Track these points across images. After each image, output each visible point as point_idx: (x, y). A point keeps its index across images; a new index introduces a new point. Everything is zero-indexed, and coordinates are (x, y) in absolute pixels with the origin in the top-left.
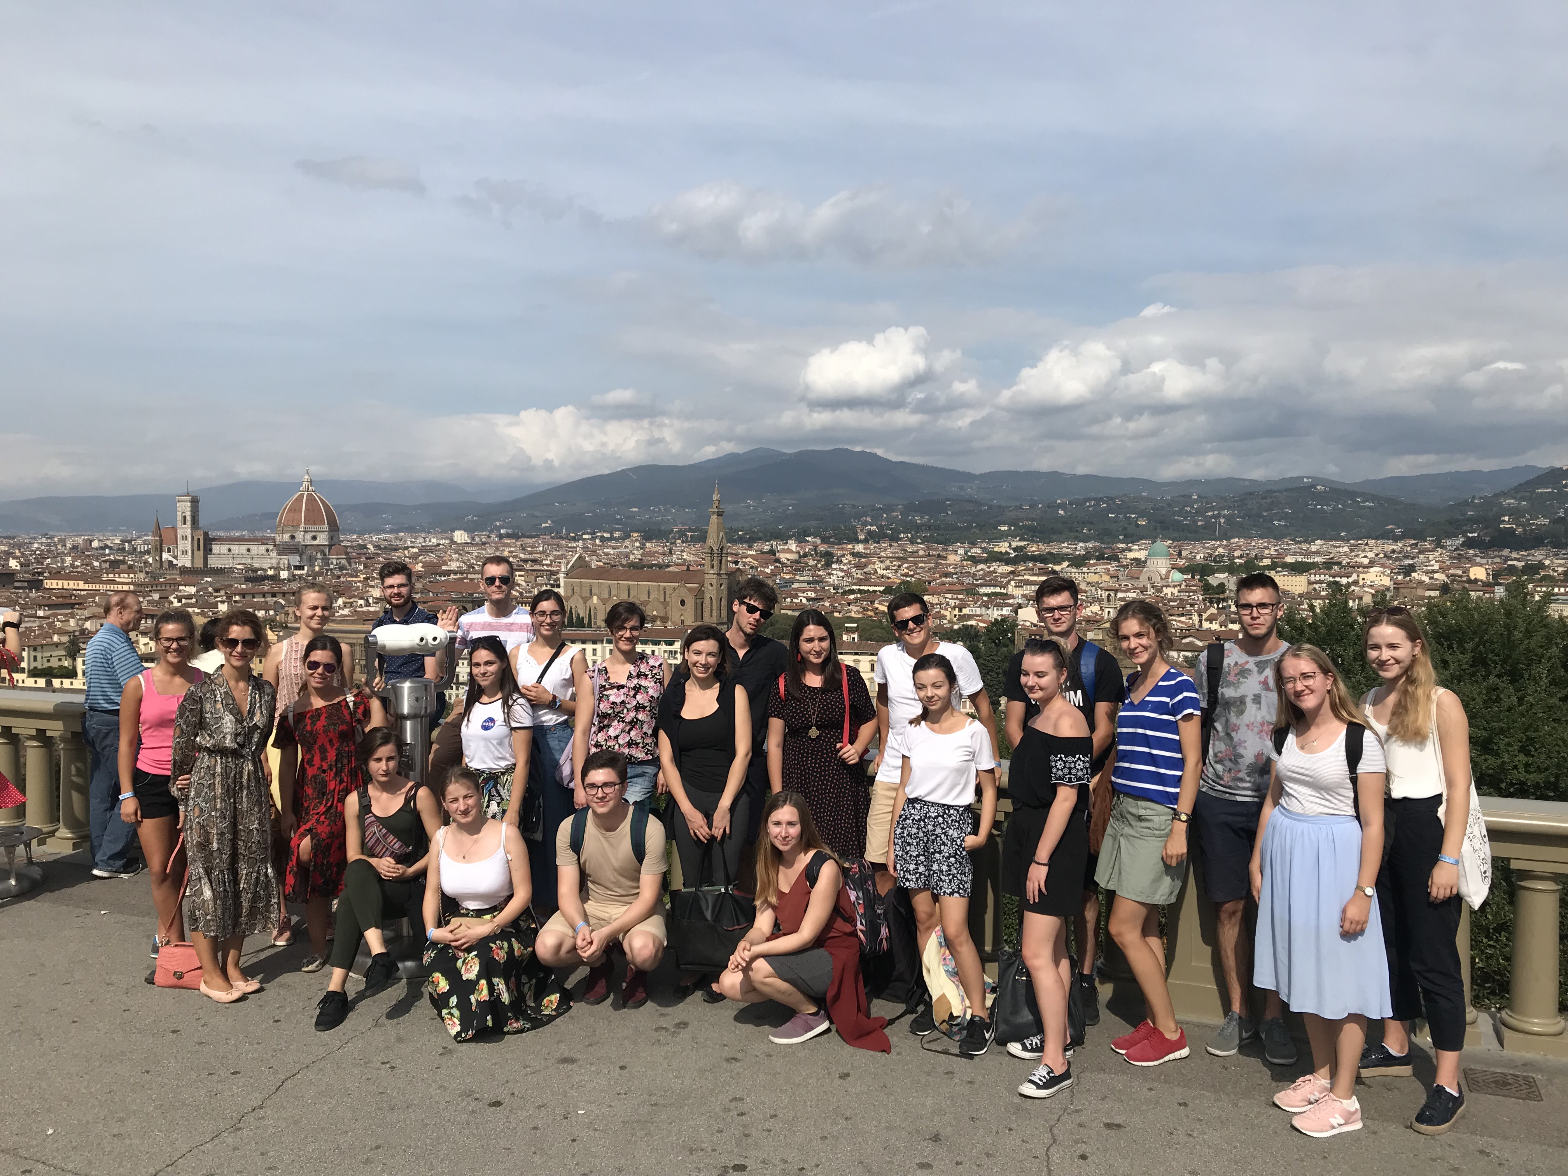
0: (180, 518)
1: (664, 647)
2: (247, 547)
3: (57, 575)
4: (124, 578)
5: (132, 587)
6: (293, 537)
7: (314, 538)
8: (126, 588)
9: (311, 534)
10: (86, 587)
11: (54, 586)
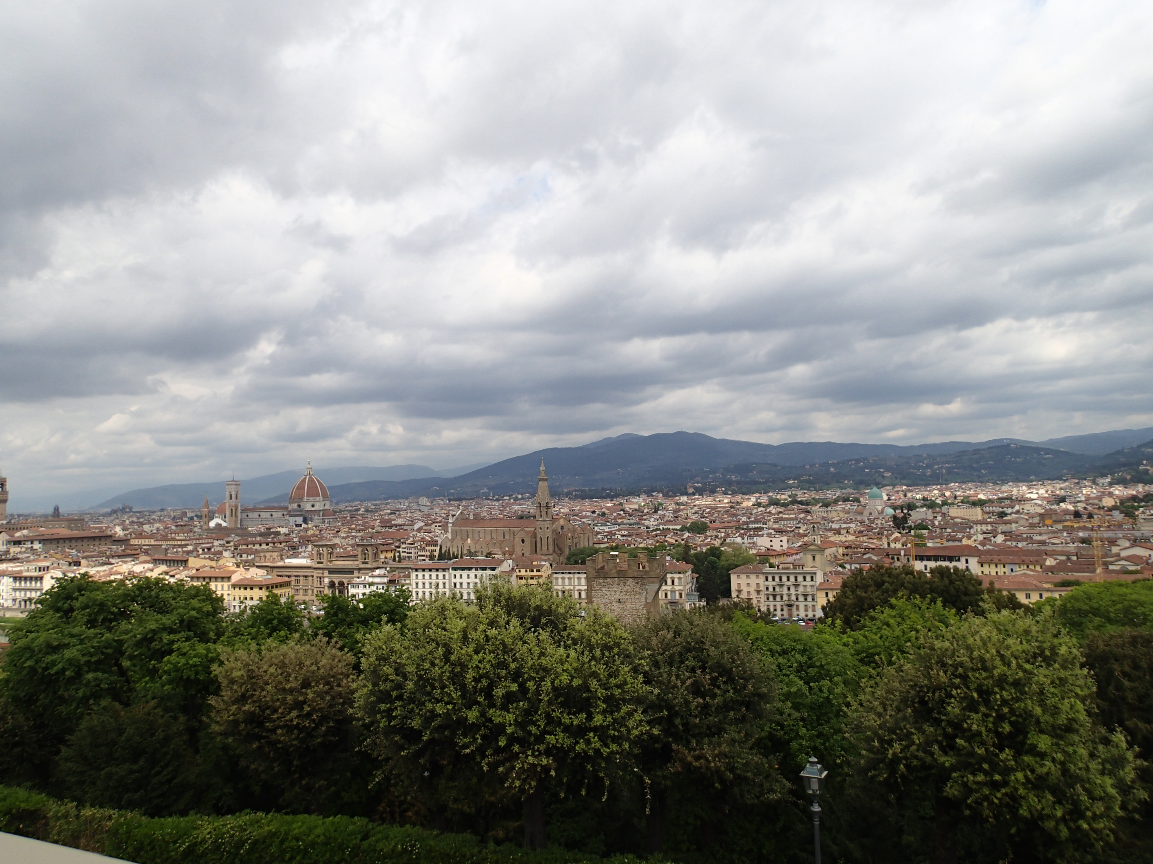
0: (228, 496)
1: (489, 572)
2: (269, 514)
3: (140, 535)
4: (181, 536)
5: (183, 543)
6: (299, 506)
7: (313, 506)
8: (179, 543)
9: (311, 504)
10: (156, 543)
11: (136, 543)
